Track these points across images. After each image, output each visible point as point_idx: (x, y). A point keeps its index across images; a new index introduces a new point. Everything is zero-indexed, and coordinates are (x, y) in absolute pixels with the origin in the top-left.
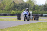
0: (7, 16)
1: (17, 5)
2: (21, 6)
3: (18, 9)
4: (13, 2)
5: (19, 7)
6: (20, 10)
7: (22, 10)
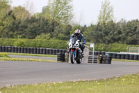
0: (8, 51)
1: (20, 23)
2: (32, 26)
3: (24, 34)
4: (9, 14)
5: (26, 28)
6: (29, 38)
7: (34, 38)
